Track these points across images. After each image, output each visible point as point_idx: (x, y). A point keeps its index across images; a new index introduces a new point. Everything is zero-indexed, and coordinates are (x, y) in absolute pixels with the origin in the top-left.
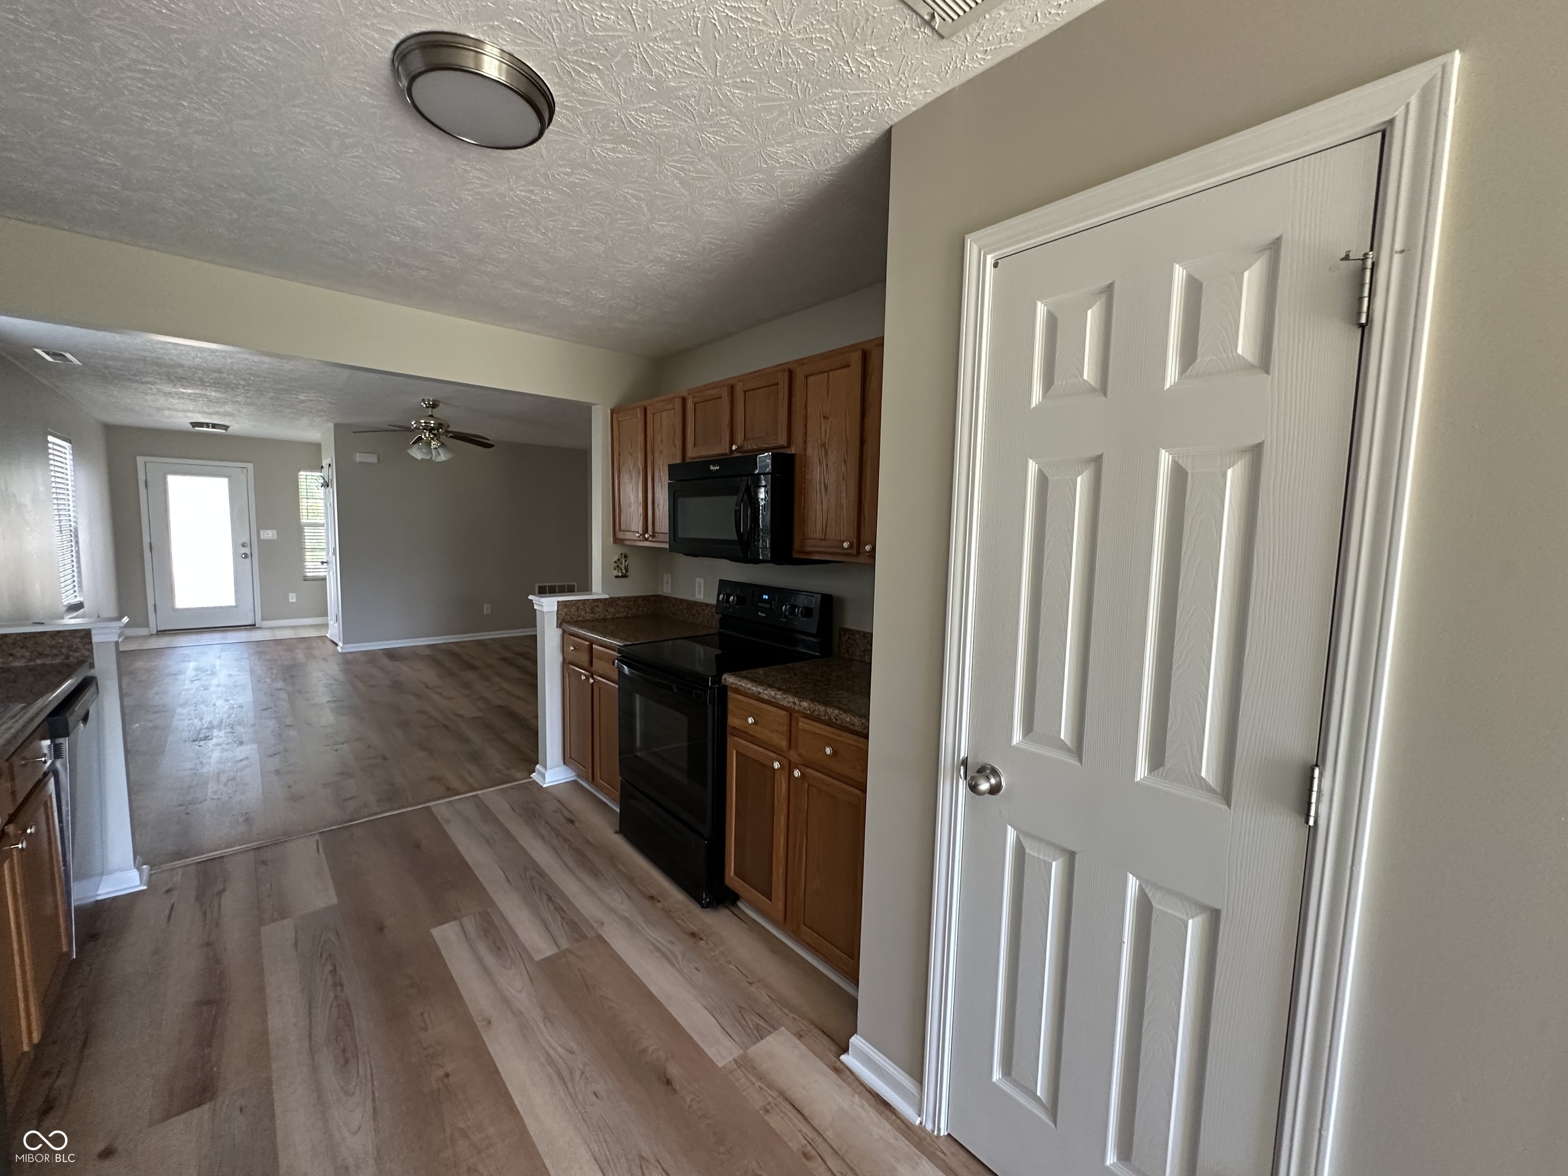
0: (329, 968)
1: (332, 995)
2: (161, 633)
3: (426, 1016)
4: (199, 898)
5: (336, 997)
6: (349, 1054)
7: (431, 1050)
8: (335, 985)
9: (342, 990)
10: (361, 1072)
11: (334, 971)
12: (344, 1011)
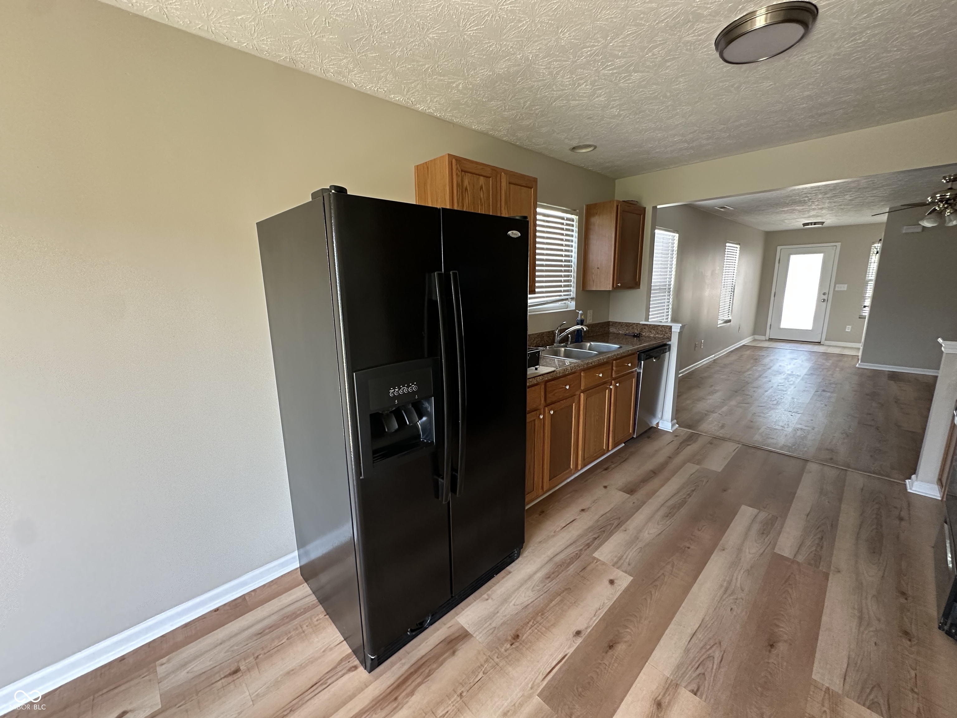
0: (693, 489)
1: (685, 496)
2: (771, 340)
3: (705, 527)
4: (681, 443)
5: (685, 498)
6: (670, 515)
7: (693, 537)
8: (689, 494)
9: (689, 498)
10: (668, 522)
11: (693, 491)
12: (683, 503)
